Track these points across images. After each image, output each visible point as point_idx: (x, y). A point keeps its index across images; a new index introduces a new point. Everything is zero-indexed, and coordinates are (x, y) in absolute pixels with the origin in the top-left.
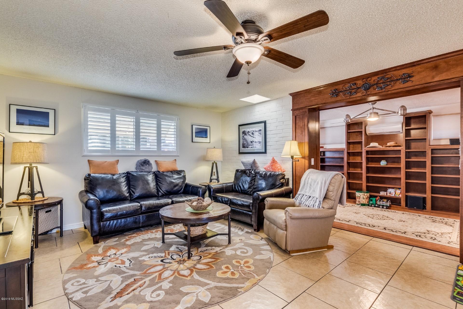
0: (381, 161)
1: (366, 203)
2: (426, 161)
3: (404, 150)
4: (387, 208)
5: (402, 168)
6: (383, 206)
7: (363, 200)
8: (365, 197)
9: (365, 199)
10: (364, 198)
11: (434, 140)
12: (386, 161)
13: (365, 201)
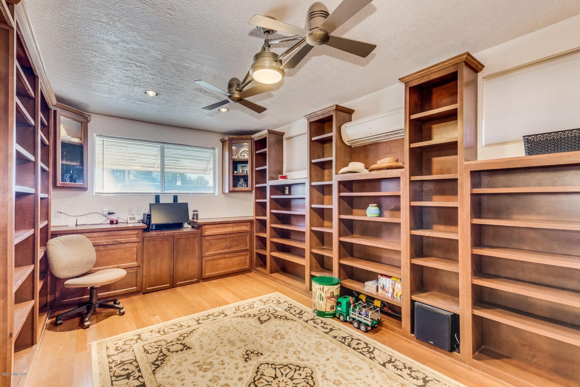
0: (368, 206)
1: (328, 310)
2: (457, 208)
3: (406, 177)
4: (367, 331)
5: (402, 226)
6: (360, 322)
7: (321, 302)
8: (323, 295)
9: (325, 300)
10: (322, 299)
11: (487, 145)
12: (377, 206)
13: (325, 306)
